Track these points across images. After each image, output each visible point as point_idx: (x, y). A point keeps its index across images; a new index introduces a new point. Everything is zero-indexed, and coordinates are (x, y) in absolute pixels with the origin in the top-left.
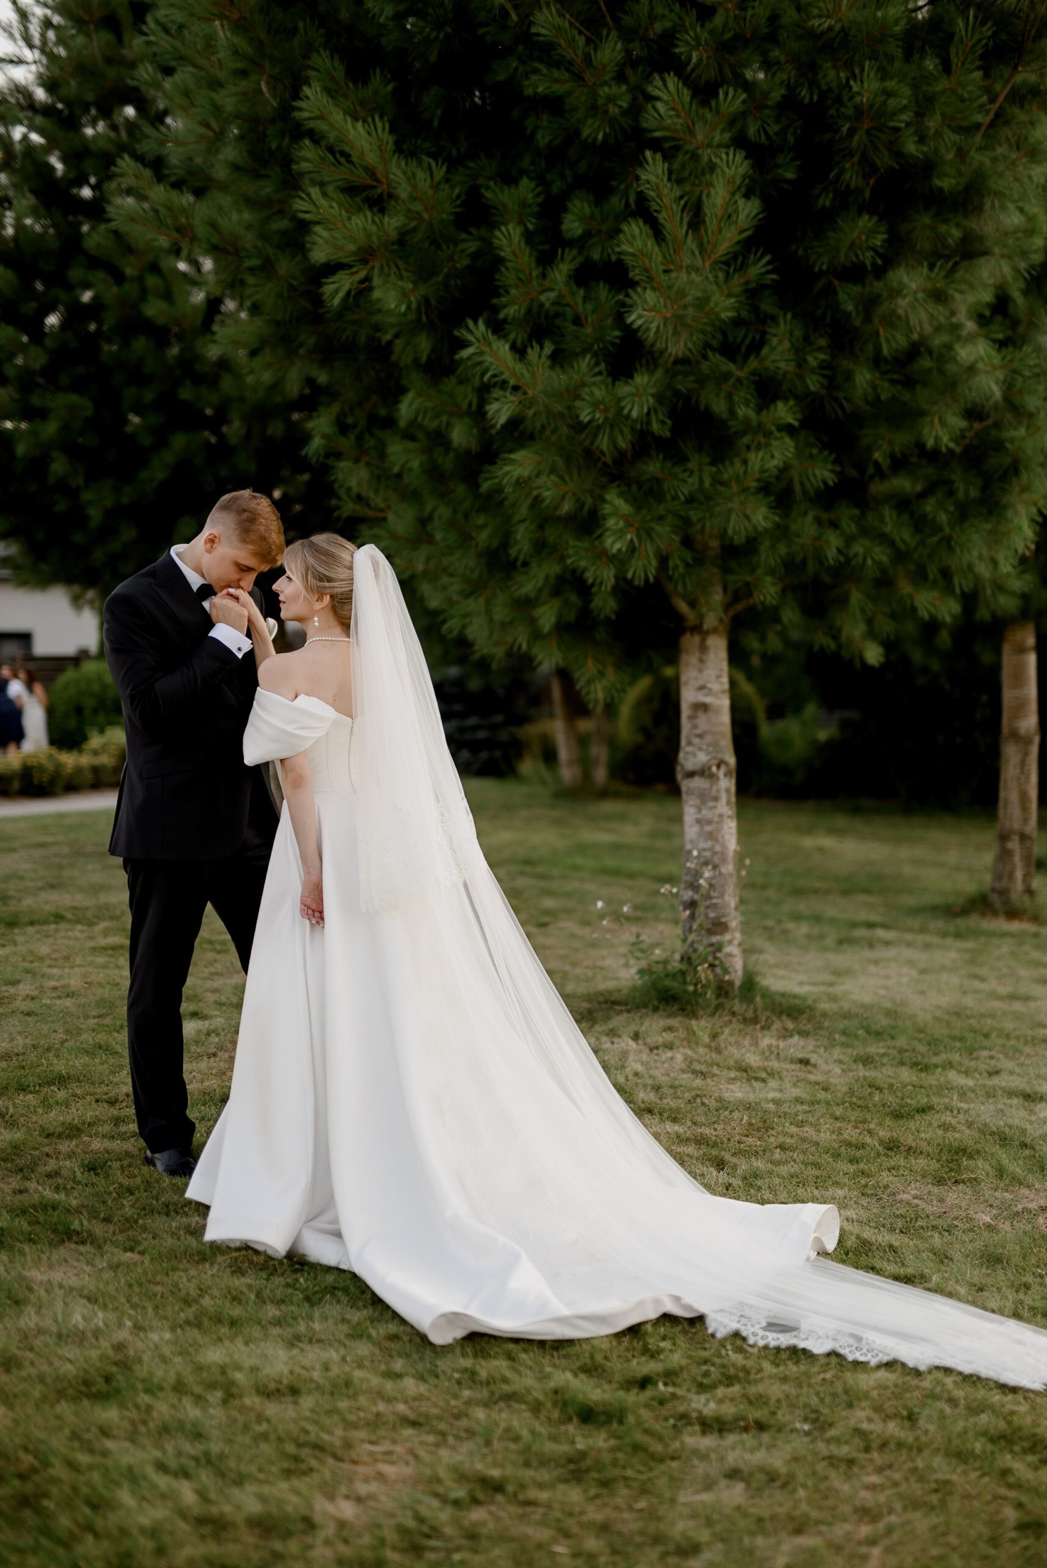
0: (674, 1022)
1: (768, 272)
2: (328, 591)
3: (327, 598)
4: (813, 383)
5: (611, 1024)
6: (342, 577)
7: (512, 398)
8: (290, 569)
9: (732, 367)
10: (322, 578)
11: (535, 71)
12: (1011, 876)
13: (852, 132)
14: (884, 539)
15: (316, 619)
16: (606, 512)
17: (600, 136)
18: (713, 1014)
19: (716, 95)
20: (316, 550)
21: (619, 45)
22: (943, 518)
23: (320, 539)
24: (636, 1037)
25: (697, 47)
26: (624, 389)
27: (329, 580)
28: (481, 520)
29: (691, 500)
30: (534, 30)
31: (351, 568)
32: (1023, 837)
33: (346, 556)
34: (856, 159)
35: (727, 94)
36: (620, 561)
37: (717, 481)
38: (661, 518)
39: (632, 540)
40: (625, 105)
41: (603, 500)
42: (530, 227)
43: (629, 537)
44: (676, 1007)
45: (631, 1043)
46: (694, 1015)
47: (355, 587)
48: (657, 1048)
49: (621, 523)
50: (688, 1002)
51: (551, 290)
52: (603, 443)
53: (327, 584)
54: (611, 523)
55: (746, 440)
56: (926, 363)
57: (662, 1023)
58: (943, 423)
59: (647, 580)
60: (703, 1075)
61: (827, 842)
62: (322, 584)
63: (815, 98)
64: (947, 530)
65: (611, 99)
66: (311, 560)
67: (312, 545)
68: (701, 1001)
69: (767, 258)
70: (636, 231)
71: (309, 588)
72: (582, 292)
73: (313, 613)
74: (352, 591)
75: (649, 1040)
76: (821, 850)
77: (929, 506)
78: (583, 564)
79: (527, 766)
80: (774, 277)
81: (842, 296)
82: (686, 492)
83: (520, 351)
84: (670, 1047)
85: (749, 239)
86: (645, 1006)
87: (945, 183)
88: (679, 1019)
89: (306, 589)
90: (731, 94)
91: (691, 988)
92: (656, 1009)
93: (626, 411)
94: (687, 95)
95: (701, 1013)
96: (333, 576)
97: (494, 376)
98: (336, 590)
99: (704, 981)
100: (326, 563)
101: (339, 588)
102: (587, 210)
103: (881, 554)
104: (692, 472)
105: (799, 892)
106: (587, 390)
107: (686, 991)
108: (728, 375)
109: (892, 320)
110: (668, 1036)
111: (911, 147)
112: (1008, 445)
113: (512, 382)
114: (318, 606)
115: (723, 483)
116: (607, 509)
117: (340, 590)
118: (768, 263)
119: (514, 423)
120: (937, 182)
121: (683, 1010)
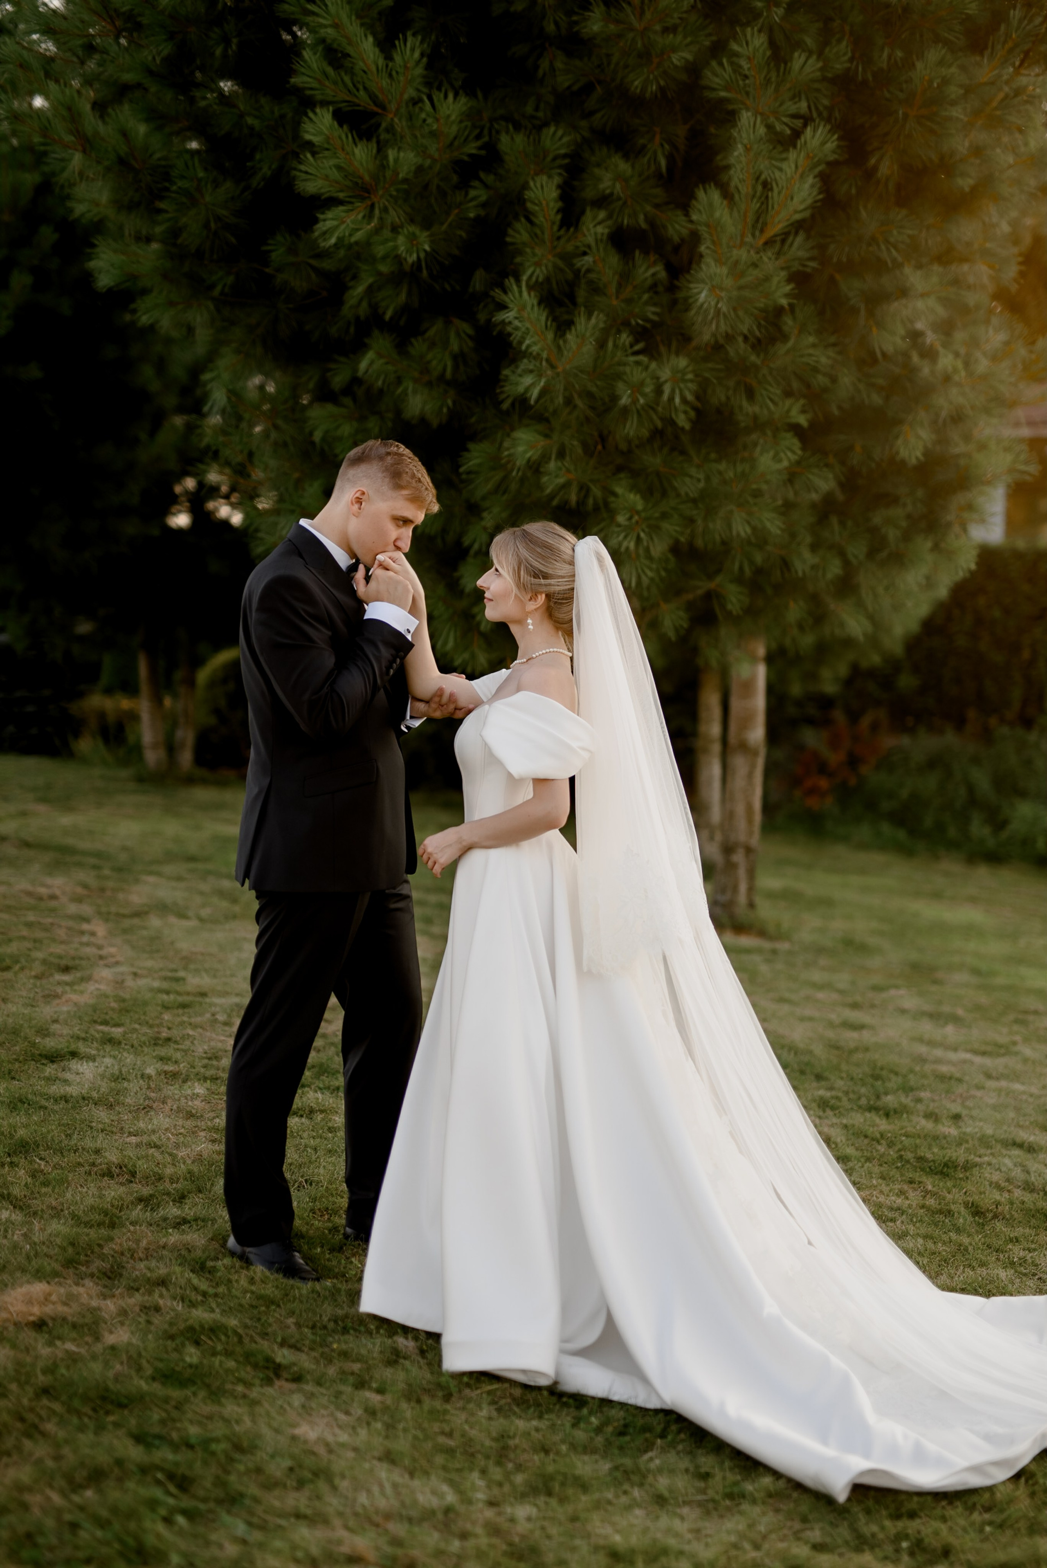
2: (544, 589)
3: (542, 598)
6: (560, 573)
8: (500, 562)
10: (537, 574)
12: (735, 889)
15: (530, 621)
16: (619, 506)
20: (528, 538)
23: (535, 528)
27: (546, 576)
31: (572, 563)
32: (749, 850)
33: (565, 548)
47: (577, 585)
53: (542, 581)
55: (754, 437)
62: (537, 581)
66: (524, 553)
67: (526, 535)
71: (521, 586)
73: (527, 614)
74: (573, 589)
89: (518, 587)
93: (665, 396)
96: (551, 572)
98: (552, 589)
100: (543, 557)
101: (557, 586)
114: (531, 606)
117: (557, 588)
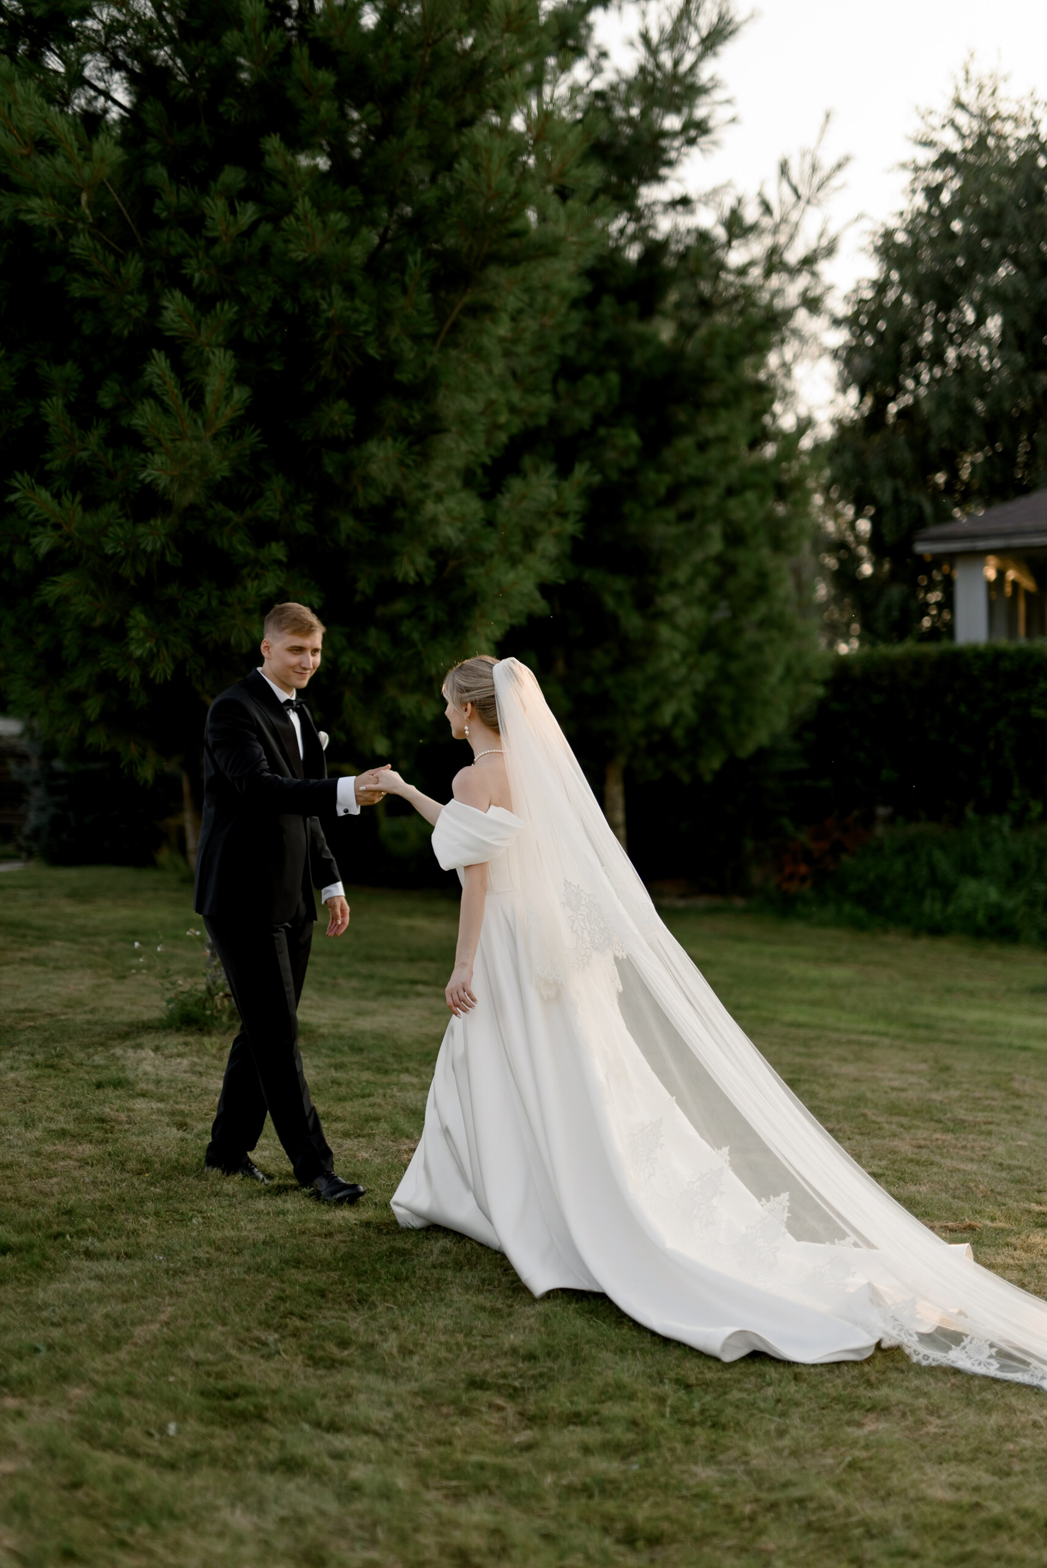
0: (190, 1039)
1: (259, 442)
2: (468, 700)
3: (469, 707)
4: (303, 527)
5: (138, 1041)
7: (52, 534)
9: (231, 513)
11: (75, 280)
13: (325, 338)
14: (367, 651)
15: (466, 728)
16: (130, 624)
17: (126, 333)
18: (224, 1033)
19: (214, 307)
21: (140, 265)
22: (416, 636)
24: (156, 1049)
25: (199, 270)
26: (141, 529)
27: (469, 690)
28: (40, 628)
29: (202, 616)
30: (71, 250)
34: (330, 358)
35: (222, 309)
36: (144, 664)
37: (222, 602)
38: (176, 631)
39: (151, 649)
40: (144, 310)
41: (128, 615)
42: (72, 399)
43: (148, 645)
44: (194, 1029)
45: (152, 1054)
46: (210, 1034)
48: (171, 1057)
49: (142, 634)
50: (205, 1024)
51: (85, 449)
52: (126, 571)
53: (466, 694)
54: (133, 634)
55: (245, 572)
56: (400, 514)
57: (182, 1040)
58: (413, 562)
59: (166, 679)
60: (201, 1074)
61: (420, 922)
62: (463, 695)
63: (297, 311)
64: (420, 646)
65: (135, 306)
68: (216, 1023)
69: (258, 432)
70: (147, 409)
72: (111, 452)
75: (166, 1052)
76: (411, 929)
77: (405, 627)
78: (114, 666)
79: (164, 856)
80: (265, 446)
81: (326, 460)
82: (196, 610)
83: (57, 496)
84: (180, 1055)
85: (241, 417)
86: (170, 1027)
87: (404, 377)
88: (196, 1037)
90: (226, 307)
91: (208, 1012)
92: (178, 1030)
93: (142, 547)
94: (191, 307)
95: (215, 1032)
97: (37, 516)
98: (474, 698)
99: (219, 1007)
101: (477, 695)
102: (117, 388)
103: (366, 664)
104: (202, 596)
105: (369, 959)
106: (111, 529)
107: (204, 1015)
108: (228, 520)
109: (367, 481)
110: (181, 1049)
111: (372, 351)
112: (468, 581)
113: (53, 520)
114: (465, 716)
115: (228, 605)
116: (131, 622)
117: (477, 697)
118: (259, 435)
119: (54, 553)
120: (398, 376)
121: (201, 1030)
